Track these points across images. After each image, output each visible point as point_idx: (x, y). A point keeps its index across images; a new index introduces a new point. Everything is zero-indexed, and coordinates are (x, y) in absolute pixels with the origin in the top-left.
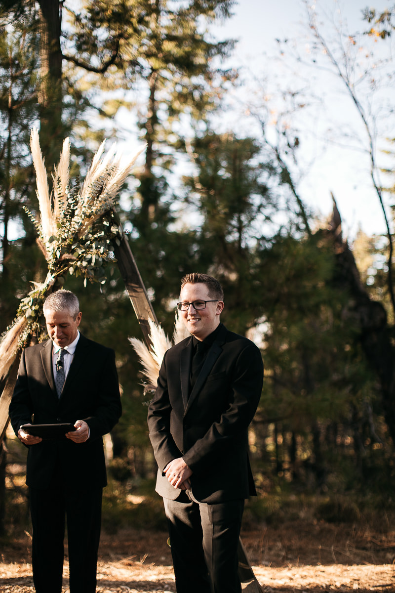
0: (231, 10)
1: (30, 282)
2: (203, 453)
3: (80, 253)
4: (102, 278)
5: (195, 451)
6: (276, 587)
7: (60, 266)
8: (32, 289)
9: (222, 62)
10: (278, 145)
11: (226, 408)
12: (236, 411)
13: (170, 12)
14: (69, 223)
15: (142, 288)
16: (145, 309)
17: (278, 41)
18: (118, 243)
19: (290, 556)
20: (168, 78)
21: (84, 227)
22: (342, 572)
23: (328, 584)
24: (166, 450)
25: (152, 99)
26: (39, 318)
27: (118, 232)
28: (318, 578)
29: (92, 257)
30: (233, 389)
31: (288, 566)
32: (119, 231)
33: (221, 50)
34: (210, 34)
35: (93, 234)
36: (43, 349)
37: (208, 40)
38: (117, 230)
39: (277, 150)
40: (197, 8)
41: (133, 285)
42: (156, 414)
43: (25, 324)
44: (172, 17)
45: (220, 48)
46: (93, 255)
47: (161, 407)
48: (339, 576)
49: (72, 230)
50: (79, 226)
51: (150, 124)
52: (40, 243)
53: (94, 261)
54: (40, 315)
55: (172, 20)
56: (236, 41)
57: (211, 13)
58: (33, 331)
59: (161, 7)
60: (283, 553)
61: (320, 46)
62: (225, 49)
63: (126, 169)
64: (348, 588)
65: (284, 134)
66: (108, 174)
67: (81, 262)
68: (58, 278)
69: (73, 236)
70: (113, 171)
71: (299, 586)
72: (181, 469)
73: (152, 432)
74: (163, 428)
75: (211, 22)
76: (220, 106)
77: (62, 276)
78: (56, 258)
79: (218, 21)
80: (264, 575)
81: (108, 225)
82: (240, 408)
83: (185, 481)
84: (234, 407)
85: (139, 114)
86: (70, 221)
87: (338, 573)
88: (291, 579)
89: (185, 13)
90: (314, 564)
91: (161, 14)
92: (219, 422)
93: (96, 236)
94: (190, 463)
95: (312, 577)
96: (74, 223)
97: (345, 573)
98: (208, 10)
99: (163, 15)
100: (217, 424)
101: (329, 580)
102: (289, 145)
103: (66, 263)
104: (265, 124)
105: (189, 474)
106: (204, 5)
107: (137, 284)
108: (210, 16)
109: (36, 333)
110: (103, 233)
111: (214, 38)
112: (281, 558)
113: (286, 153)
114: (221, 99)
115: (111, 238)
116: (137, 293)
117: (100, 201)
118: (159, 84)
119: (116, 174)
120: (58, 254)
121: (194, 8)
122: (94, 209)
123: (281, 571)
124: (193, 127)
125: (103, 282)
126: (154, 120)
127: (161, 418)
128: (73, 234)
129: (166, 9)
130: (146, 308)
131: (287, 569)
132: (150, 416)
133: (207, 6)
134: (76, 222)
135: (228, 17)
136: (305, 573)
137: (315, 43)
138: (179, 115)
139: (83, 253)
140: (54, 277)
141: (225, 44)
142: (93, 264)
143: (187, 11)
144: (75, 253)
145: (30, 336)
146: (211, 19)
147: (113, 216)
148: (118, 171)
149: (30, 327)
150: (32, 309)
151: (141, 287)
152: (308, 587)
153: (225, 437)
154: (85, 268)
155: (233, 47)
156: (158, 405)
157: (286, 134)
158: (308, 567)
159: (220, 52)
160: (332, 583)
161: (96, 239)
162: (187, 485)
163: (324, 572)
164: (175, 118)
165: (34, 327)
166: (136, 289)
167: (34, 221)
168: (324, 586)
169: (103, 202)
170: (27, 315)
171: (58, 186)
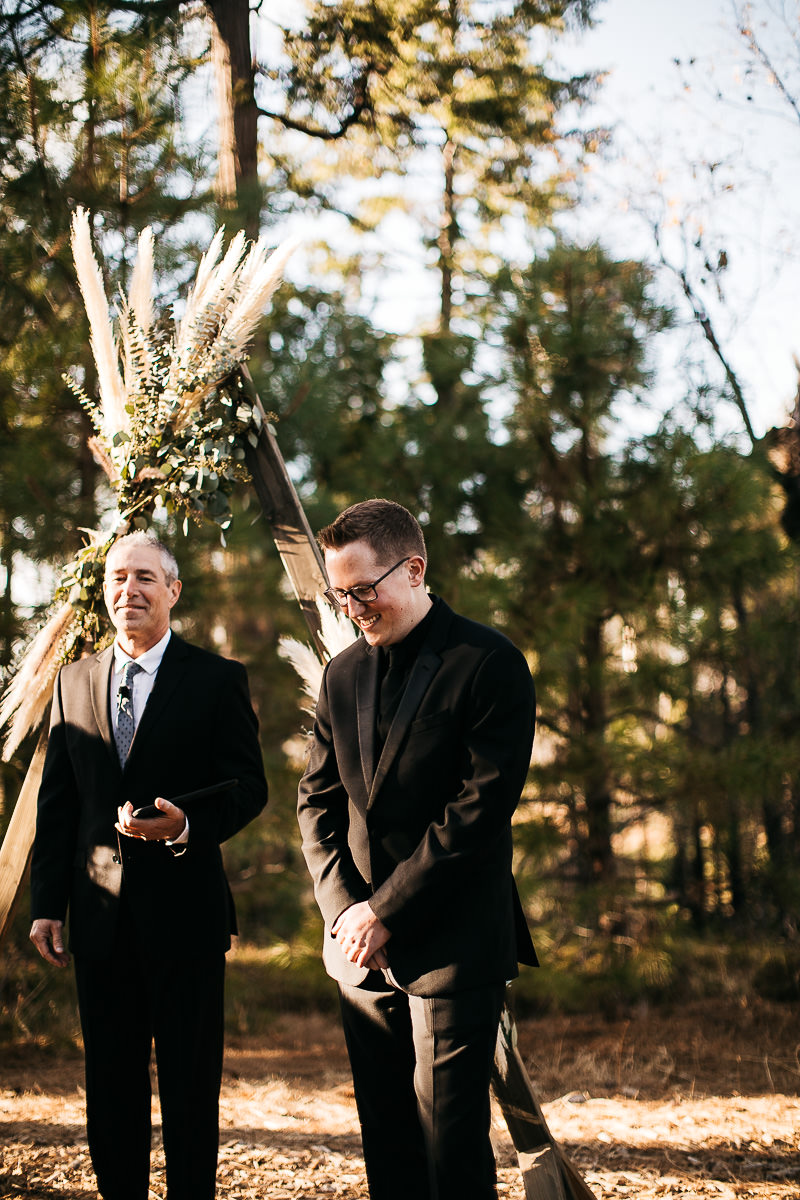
0: (594, 14)
1: (79, 528)
2: (409, 891)
3: (175, 465)
4: (225, 515)
5: (393, 888)
6: (638, 1146)
7: (137, 495)
8: (86, 544)
9: (580, 115)
10: (686, 267)
11: (455, 791)
12: (476, 796)
13: (479, 25)
14: (154, 405)
15: (305, 533)
16: (311, 578)
17: (678, 62)
18: (254, 441)
19: (683, 1075)
20: (478, 150)
21: (183, 412)
22: (780, 1113)
23: (747, 1138)
24: (338, 883)
25: (450, 192)
26: (96, 603)
27: (251, 419)
28: (730, 1124)
29: (197, 473)
30: (470, 749)
31: (673, 1098)
32: (255, 417)
33: (577, 91)
34: (556, 63)
35: (201, 424)
36: (97, 664)
37: (553, 74)
38: (250, 414)
39: (683, 277)
40: (528, 11)
41: (288, 528)
42: (313, 802)
43: (71, 617)
44: (481, 33)
45: (575, 88)
46: (199, 468)
47: (321, 788)
48: (775, 1120)
49: (159, 417)
50: (173, 410)
51: (446, 240)
52: (97, 448)
53: (200, 481)
54: (98, 598)
55: (482, 39)
56: (605, 73)
57: (557, 21)
58: (86, 630)
59: (461, 17)
60: (669, 1070)
61: (759, 67)
62: (584, 90)
63: (264, 284)
64: (788, 1149)
65: (698, 245)
66: (229, 298)
67: (178, 484)
68: (135, 519)
69: (163, 431)
70: (238, 291)
71: (687, 1143)
72: (366, 928)
73: (307, 843)
74: (332, 834)
75: (557, 40)
76: (579, 199)
77: (142, 514)
78: (129, 479)
79: (569, 37)
80: (619, 1119)
81: (230, 404)
82: (483, 789)
83: (377, 951)
84: (473, 789)
85: (425, 220)
86: (155, 401)
87: (773, 1114)
88: (673, 1127)
89: (506, 24)
90: (726, 1094)
91: (461, 28)
92: (441, 822)
93: (207, 429)
94: (384, 914)
95: (716, 1122)
96: (164, 404)
97: (788, 1113)
98: (550, 17)
99: (465, 30)
100: (438, 827)
101: (751, 1129)
102: (707, 266)
103: (148, 486)
104: (660, 226)
105: (383, 936)
106: (543, 8)
107: (294, 527)
108: (554, 27)
109: (92, 634)
110: (220, 422)
111: (563, 69)
112: (664, 1080)
113: (703, 281)
114: (580, 184)
115: (238, 431)
116: (296, 546)
117: (214, 357)
118: (460, 164)
119: (244, 297)
120: (132, 469)
121: (521, 14)
122: (201, 373)
123: (657, 1107)
124: (530, 242)
125: (226, 525)
126: (454, 232)
127: (325, 811)
128: (161, 426)
129: (470, 19)
130: (314, 575)
131: (672, 1102)
132: (303, 808)
133: (549, 9)
134: (167, 402)
135: (588, 28)
136: (705, 1114)
137: (750, 63)
138: (502, 220)
139: (181, 464)
140: (126, 518)
141: (585, 79)
142: (198, 487)
143: (509, 21)
144: (164, 466)
145: (80, 642)
146: (557, 32)
147: (240, 385)
148: (248, 291)
149: (80, 623)
150: (82, 585)
151: (303, 532)
152: (704, 1146)
153: (455, 855)
154: (186, 495)
155: (599, 85)
156: (317, 782)
157: (703, 245)
158: (716, 1099)
159: (574, 95)
160: (755, 1137)
161: (206, 435)
162: (381, 960)
163: (745, 1110)
164: (493, 226)
165: (88, 622)
166: (292, 537)
167: (85, 404)
168: (738, 1143)
169: (220, 358)
170: (72, 598)
171: (131, 329)
